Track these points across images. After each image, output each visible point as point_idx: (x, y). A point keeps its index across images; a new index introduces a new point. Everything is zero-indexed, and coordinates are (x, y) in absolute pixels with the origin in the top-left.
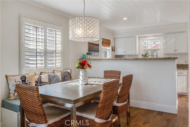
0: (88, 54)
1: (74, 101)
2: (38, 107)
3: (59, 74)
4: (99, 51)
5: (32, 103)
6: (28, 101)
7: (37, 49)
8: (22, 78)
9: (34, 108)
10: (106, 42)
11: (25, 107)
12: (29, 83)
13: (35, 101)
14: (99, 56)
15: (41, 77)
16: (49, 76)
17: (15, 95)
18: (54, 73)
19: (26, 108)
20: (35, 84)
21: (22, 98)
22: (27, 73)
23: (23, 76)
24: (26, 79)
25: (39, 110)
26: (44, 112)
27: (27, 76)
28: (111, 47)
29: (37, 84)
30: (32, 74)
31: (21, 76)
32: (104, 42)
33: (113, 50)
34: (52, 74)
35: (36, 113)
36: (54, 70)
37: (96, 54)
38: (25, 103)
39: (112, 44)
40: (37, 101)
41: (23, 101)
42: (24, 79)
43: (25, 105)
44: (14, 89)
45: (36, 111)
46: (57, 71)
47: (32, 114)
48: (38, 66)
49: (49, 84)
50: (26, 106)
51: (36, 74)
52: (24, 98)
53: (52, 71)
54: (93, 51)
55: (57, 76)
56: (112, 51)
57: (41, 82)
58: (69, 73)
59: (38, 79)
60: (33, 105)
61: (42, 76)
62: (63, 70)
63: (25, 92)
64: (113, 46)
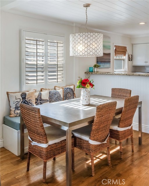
0: (95, 66)
1: (69, 124)
2: (39, 127)
3: (60, 91)
4: (110, 61)
5: (34, 123)
6: (31, 121)
7: (37, 64)
8: (23, 95)
9: (36, 128)
10: (121, 50)
11: (27, 126)
12: (29, 100)
13: (37, 121)
14: (110, 67)
15: (41, 94)
16: (50, 93)
17: (16, 113)
18: (55, 89)
19: (29, 127)
20: (35, 101)
21: (26, 118)
22: (27, 90)
23: (24, 93)
24: (26, 96)
25: (40, 130)
26: (45, 133)
27: (27, 93)
28: (127, 55)
29: (37, 101)
30: (32, 91)
31: (21, 93)
32: (117, 50)
33: (131, 59)
34: (53, 91)
35: (38, 133)
36: (55, 86)
37: (107, 65)
38: (28, 123)
39: (129, 51)
40: (38, 122)
41: (26, 120)
42: (24, 96)
43: (28, 124)
44: (14, 106)
45: (38, 131)
46: (59, 87)
47: (34, 134)
48: (38, 82)
49: (50, 102)
50: (29, 126)
51: (37, 90)
52: (27, 118)
53: (53, 88)
54: (102, 62)
55: (58, 93)
56: (129, 60)
57: (41, 100)
58: (72, 89)
59: (38, 97)
60: (35, 125)
61: (42, 92)
62: (65, 86)
63: (28, 112)
64: (130, 53)
